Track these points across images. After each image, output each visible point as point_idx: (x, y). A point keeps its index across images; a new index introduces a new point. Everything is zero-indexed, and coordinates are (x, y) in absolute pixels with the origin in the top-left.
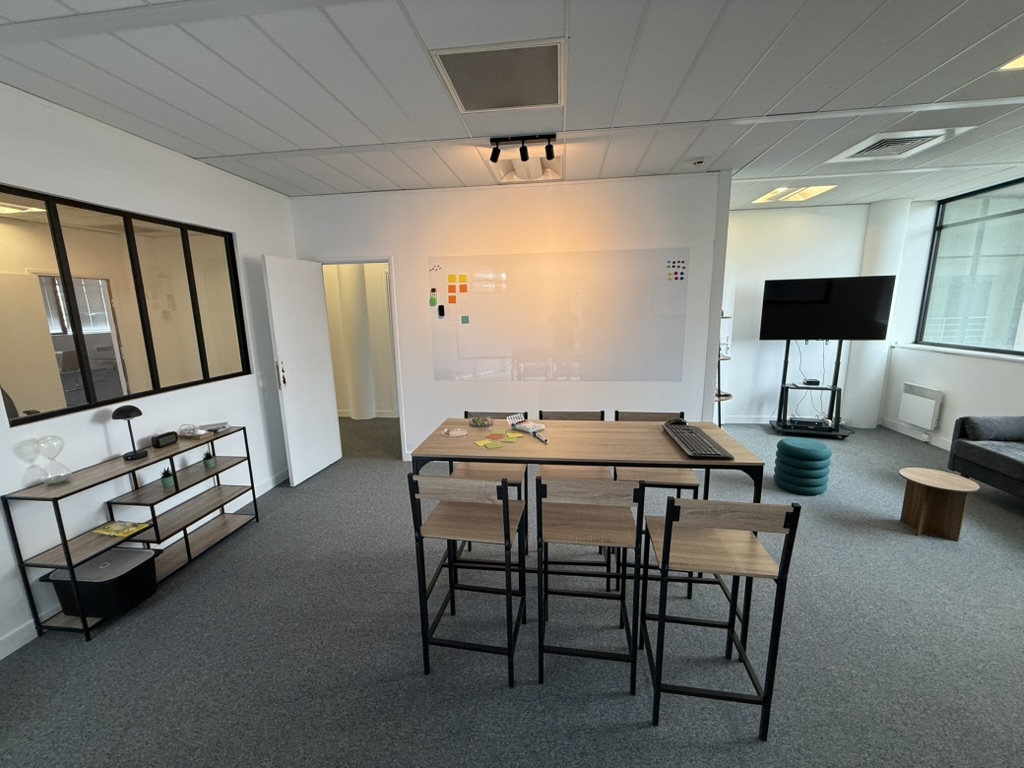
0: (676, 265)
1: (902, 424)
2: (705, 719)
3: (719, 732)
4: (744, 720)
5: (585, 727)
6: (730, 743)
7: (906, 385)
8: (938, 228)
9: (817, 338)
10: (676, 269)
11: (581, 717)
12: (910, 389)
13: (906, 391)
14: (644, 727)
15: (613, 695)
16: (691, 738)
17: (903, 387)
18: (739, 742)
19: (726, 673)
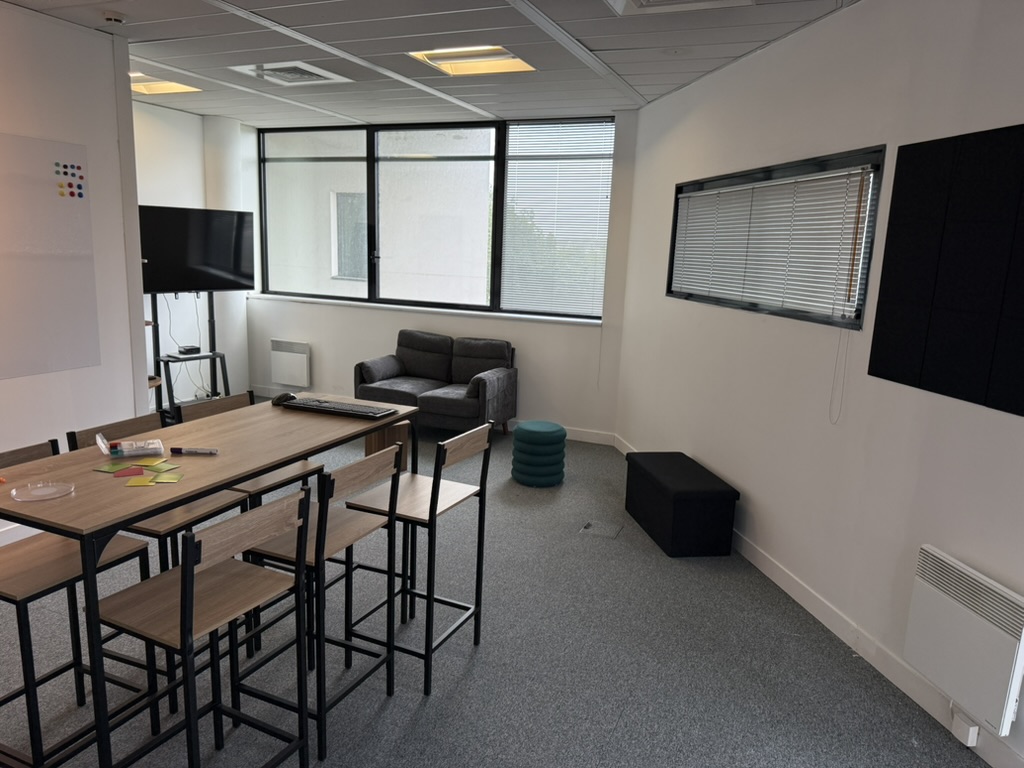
0: (69, 171)
1: (275, 388)
2: (444, 664)
3: (458, 663)
4: (459, 645)
5: (399, 741)
6: (469, 662)
7: (272, 341)
8: (262, 160)
9: (188, 289)
10: (69, 179)
11: (387, 741)
12: (278, 346)
13: (273, 350)
14: (426, 702)
15: (383, 708)
16: (453, 680)
17: (269, 345)
18: (472, 657)
19: (416, 632)
